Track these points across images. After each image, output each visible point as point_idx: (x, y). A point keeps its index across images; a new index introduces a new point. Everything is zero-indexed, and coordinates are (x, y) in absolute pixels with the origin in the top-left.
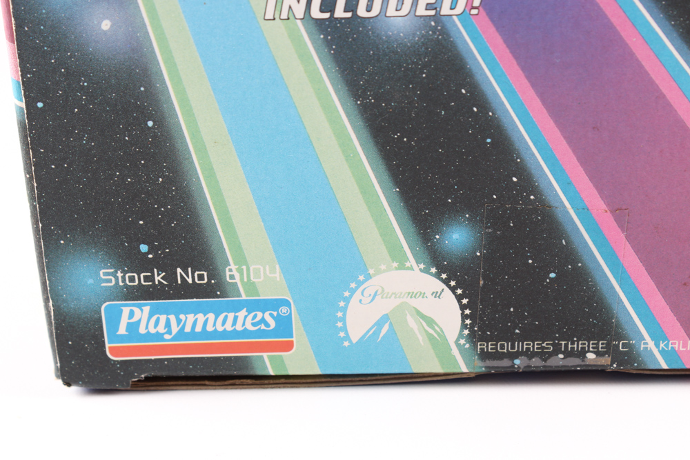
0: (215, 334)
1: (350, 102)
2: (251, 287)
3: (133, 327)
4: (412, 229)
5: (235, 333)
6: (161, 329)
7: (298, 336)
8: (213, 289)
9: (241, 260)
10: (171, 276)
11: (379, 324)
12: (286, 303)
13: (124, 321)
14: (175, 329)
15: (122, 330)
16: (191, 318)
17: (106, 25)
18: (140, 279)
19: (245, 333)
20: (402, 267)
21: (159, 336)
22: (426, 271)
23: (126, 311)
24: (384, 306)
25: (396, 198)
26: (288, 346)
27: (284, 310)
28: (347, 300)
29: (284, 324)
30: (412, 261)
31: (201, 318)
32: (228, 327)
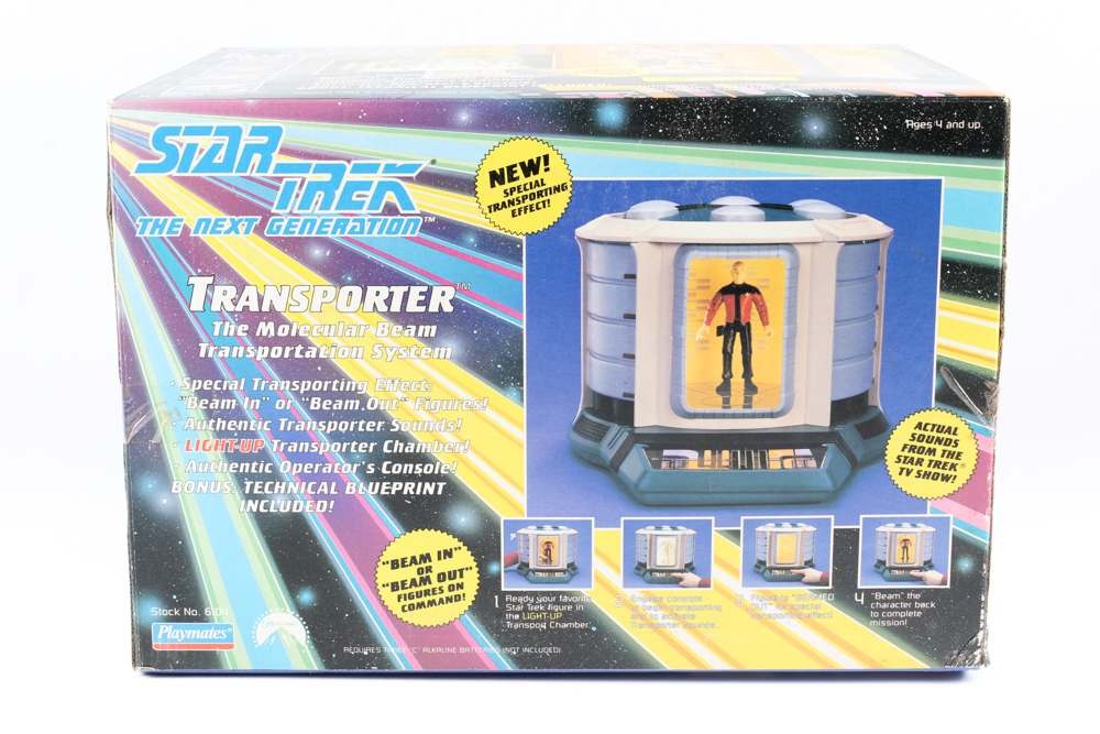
0: (200, 640)
1: (261, 536)
2: (220, 618)
3: (165, 635)
4: (287, 593)
5: (208, 640)
6: (177, 636)
7: (237, 641)
8: (201, 618)
9: (216, 606)
10: (181, 612)
11: (270, 637)
12: (231, 626)
13: (161, 632)
14: (183, 637)
15: (160, 636)
16: (190, 632)
17: (165, 501)
18: (168, 612)
19: (213, 640)
20: (285, 611)
21: (175, 640)
22: (294, 615)
23: (162, 627)
24: (273, 629)
25: (281, 579)
26: (231, 647)
27: (230, 630)
28: (257, 626)
29: (230, 636)
30: (289, 610)
31: (194, 632)
32: (206, 637)
